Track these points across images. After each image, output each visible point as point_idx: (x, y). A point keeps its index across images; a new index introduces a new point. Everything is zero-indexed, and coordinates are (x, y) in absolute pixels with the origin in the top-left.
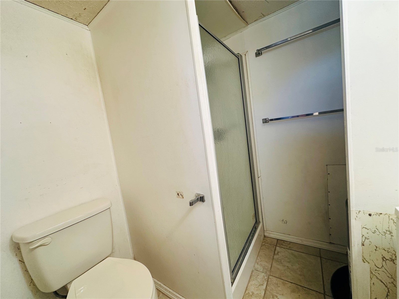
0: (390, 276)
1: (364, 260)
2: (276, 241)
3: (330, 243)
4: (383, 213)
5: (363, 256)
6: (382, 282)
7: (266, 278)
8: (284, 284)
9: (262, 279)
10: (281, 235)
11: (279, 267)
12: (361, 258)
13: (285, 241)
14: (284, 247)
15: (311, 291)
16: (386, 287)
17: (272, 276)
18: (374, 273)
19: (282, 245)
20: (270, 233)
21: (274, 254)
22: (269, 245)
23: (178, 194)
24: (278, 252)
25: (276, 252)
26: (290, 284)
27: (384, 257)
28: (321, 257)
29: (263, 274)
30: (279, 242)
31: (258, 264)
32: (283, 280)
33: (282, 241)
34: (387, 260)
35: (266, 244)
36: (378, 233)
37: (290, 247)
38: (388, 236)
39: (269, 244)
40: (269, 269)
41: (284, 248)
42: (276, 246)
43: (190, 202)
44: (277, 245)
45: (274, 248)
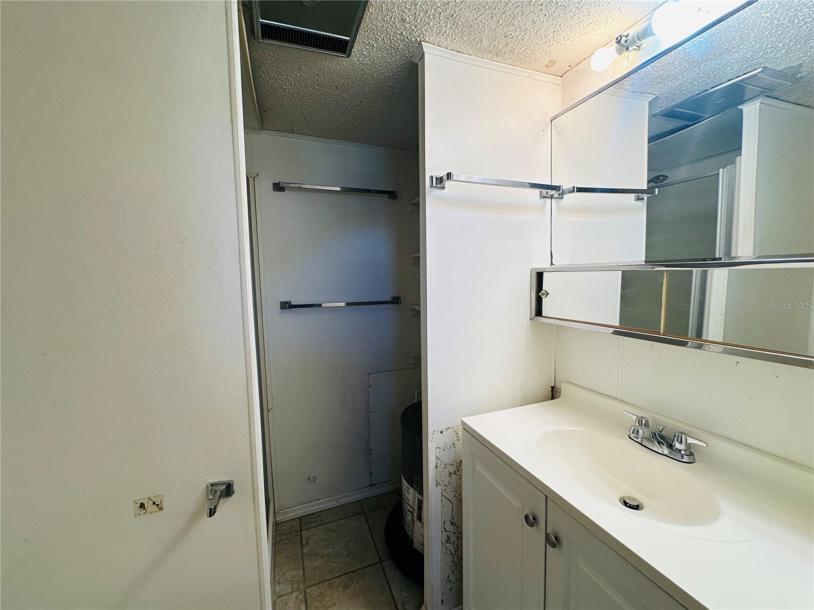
0: (454, 490)
1: (438, 484)
2: (299, 522)
3: (372, 485)
4: (450, 427)
5: (436, 480)
6: (449, 500)
7: (301, 597)
8: (330, 586)
9: (296, 603)
10: (301, 509)
11: (315, 564)
12: (435, 483)
13: (312, 516)
14: (312, 525)
15: (365, 569)
16: (451, 503)
17: (310, 586)
18: (443, 493)
19: (310, 523)
20: (285, 514)
21: (302, 547)
22: (289, 536)
23: (142, 506)
24: (307, 542)
25: (304, 542)
26: (337, 581)
27: (450, 472)
28: (364, 513)
29: (295, 594)
30: (304, 521)
31: (279, 583)
32: (327, 580)
33: (308, 517)
34: (452, 474)
35: (283, 538)
36: (446, 449)
37: (322, 521)
38: (453, 448)
39: (288, 534)
40: (302, 579)
41: (314, 527)
42: (301, 530)
43: (211, 509)
44: (301, 528)
45: (299, 537)
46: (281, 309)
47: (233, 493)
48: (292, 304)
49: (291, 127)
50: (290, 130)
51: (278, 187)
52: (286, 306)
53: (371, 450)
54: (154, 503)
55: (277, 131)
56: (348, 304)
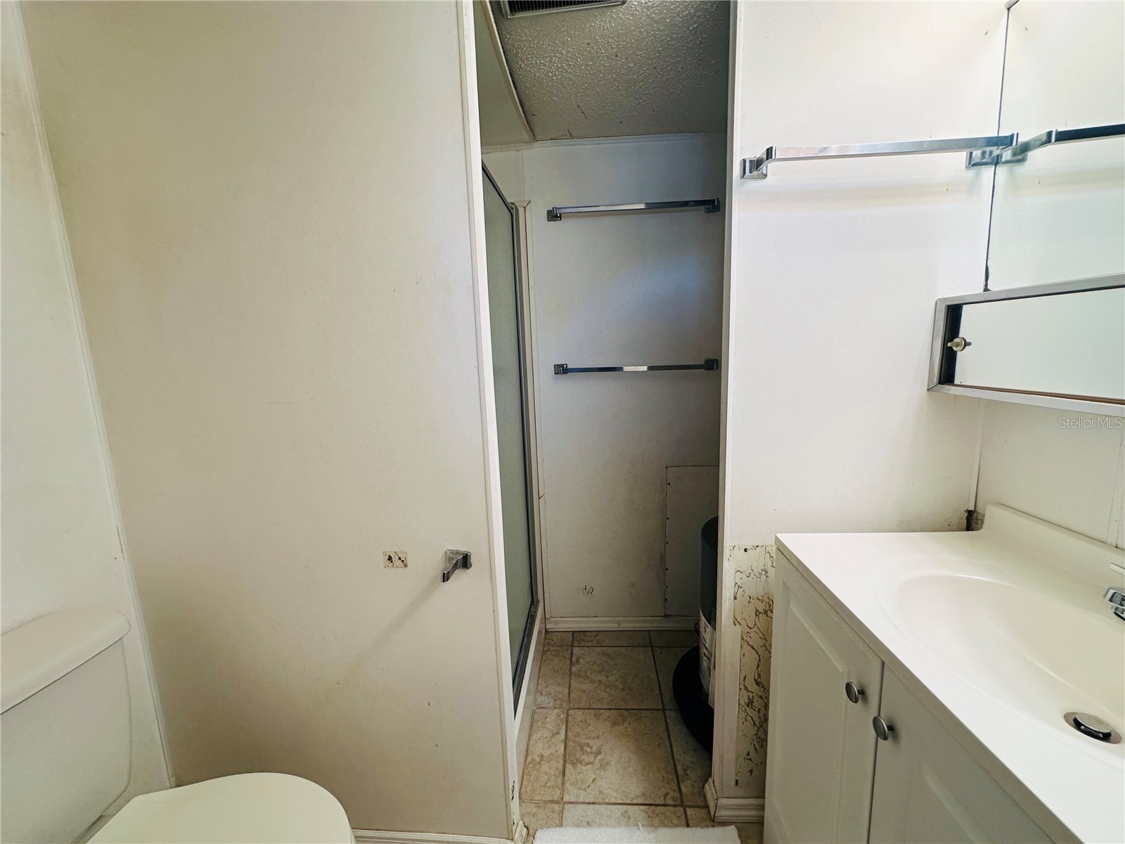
0: (762, 637)
1: (736, 622)
2: (571, 637)
3: (666, 616)
4: (760, 545)
5: (734, 616)
6: (753, 648)
7: (562, 716)
8: (597, 716)
9: (555, 721)
10: (579, 622)
11: (583, 687)
12: (732, 619)
13: (587, 633)
14: (586, 644)
15: (643, 711)
16: (757, 654)
17: (575, 709)
18: (744, 637)
19: (584, 641)
20: (557, 623)
21: (571, 663)
22: (558, 648)
23: (390, 558)
24: (578, 661)
25: (574, 659)
26: (608, 713)
27: (757, 611)
28: (652, 647)
29: (556, 711)
30: (577, 637)
31: (541, 694)
32: (594, 709)
33: (582, 634)
34: (760, 613)
35: (552, 648)
36: (752, 576)
37: (598, 642)
38: (763, 577)
39: (558, 646)
40: (566, 698)
41: (588, 647)
42: (572, 646)
43: (444, 574)
44: (573, 644)
45: (569, 651)
46: (556, 373)
47: (471, 566)
48: (569, 367)
49: (568, 130)
50: (568, 134)
51: (553, 216)
52: (562, 370)
53: (667, 569)
54: (400, 559)
55: (551, 139)
56: (650, 368)
